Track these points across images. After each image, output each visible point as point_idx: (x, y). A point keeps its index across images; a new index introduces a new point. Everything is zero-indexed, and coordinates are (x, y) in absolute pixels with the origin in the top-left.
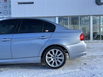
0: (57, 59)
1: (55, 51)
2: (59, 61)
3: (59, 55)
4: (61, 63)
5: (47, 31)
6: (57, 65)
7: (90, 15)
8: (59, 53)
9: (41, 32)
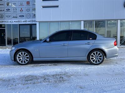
0: (97, 58)
1: (97, 53)
2: (99, 60)
3: (100, 55)
4: (101, 61)
5: (91, 39)
6: (98, 63)
7: (118, 19)
8: (99, 54)
9: (87, 40)
